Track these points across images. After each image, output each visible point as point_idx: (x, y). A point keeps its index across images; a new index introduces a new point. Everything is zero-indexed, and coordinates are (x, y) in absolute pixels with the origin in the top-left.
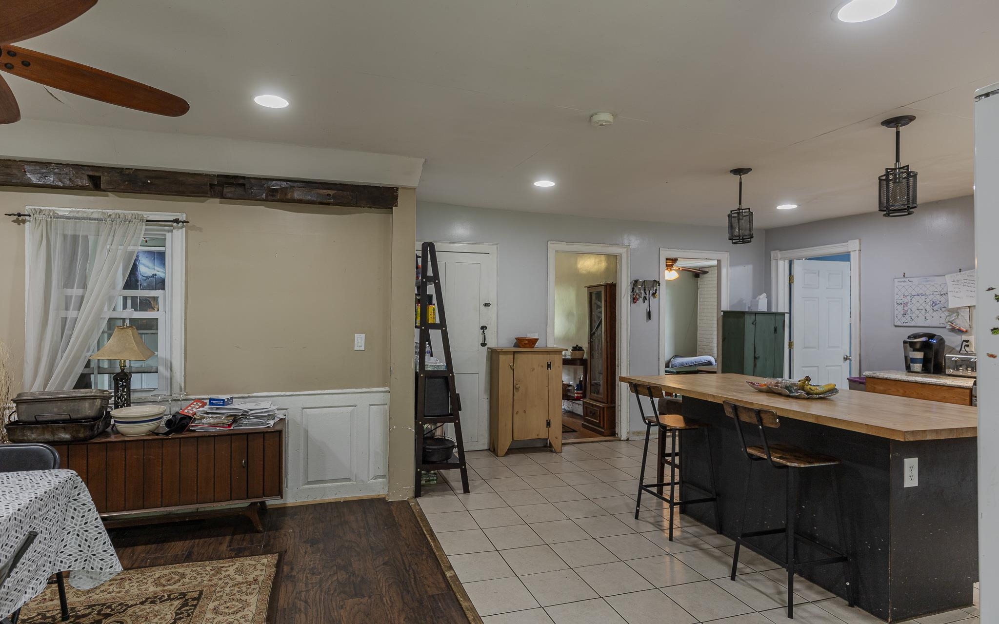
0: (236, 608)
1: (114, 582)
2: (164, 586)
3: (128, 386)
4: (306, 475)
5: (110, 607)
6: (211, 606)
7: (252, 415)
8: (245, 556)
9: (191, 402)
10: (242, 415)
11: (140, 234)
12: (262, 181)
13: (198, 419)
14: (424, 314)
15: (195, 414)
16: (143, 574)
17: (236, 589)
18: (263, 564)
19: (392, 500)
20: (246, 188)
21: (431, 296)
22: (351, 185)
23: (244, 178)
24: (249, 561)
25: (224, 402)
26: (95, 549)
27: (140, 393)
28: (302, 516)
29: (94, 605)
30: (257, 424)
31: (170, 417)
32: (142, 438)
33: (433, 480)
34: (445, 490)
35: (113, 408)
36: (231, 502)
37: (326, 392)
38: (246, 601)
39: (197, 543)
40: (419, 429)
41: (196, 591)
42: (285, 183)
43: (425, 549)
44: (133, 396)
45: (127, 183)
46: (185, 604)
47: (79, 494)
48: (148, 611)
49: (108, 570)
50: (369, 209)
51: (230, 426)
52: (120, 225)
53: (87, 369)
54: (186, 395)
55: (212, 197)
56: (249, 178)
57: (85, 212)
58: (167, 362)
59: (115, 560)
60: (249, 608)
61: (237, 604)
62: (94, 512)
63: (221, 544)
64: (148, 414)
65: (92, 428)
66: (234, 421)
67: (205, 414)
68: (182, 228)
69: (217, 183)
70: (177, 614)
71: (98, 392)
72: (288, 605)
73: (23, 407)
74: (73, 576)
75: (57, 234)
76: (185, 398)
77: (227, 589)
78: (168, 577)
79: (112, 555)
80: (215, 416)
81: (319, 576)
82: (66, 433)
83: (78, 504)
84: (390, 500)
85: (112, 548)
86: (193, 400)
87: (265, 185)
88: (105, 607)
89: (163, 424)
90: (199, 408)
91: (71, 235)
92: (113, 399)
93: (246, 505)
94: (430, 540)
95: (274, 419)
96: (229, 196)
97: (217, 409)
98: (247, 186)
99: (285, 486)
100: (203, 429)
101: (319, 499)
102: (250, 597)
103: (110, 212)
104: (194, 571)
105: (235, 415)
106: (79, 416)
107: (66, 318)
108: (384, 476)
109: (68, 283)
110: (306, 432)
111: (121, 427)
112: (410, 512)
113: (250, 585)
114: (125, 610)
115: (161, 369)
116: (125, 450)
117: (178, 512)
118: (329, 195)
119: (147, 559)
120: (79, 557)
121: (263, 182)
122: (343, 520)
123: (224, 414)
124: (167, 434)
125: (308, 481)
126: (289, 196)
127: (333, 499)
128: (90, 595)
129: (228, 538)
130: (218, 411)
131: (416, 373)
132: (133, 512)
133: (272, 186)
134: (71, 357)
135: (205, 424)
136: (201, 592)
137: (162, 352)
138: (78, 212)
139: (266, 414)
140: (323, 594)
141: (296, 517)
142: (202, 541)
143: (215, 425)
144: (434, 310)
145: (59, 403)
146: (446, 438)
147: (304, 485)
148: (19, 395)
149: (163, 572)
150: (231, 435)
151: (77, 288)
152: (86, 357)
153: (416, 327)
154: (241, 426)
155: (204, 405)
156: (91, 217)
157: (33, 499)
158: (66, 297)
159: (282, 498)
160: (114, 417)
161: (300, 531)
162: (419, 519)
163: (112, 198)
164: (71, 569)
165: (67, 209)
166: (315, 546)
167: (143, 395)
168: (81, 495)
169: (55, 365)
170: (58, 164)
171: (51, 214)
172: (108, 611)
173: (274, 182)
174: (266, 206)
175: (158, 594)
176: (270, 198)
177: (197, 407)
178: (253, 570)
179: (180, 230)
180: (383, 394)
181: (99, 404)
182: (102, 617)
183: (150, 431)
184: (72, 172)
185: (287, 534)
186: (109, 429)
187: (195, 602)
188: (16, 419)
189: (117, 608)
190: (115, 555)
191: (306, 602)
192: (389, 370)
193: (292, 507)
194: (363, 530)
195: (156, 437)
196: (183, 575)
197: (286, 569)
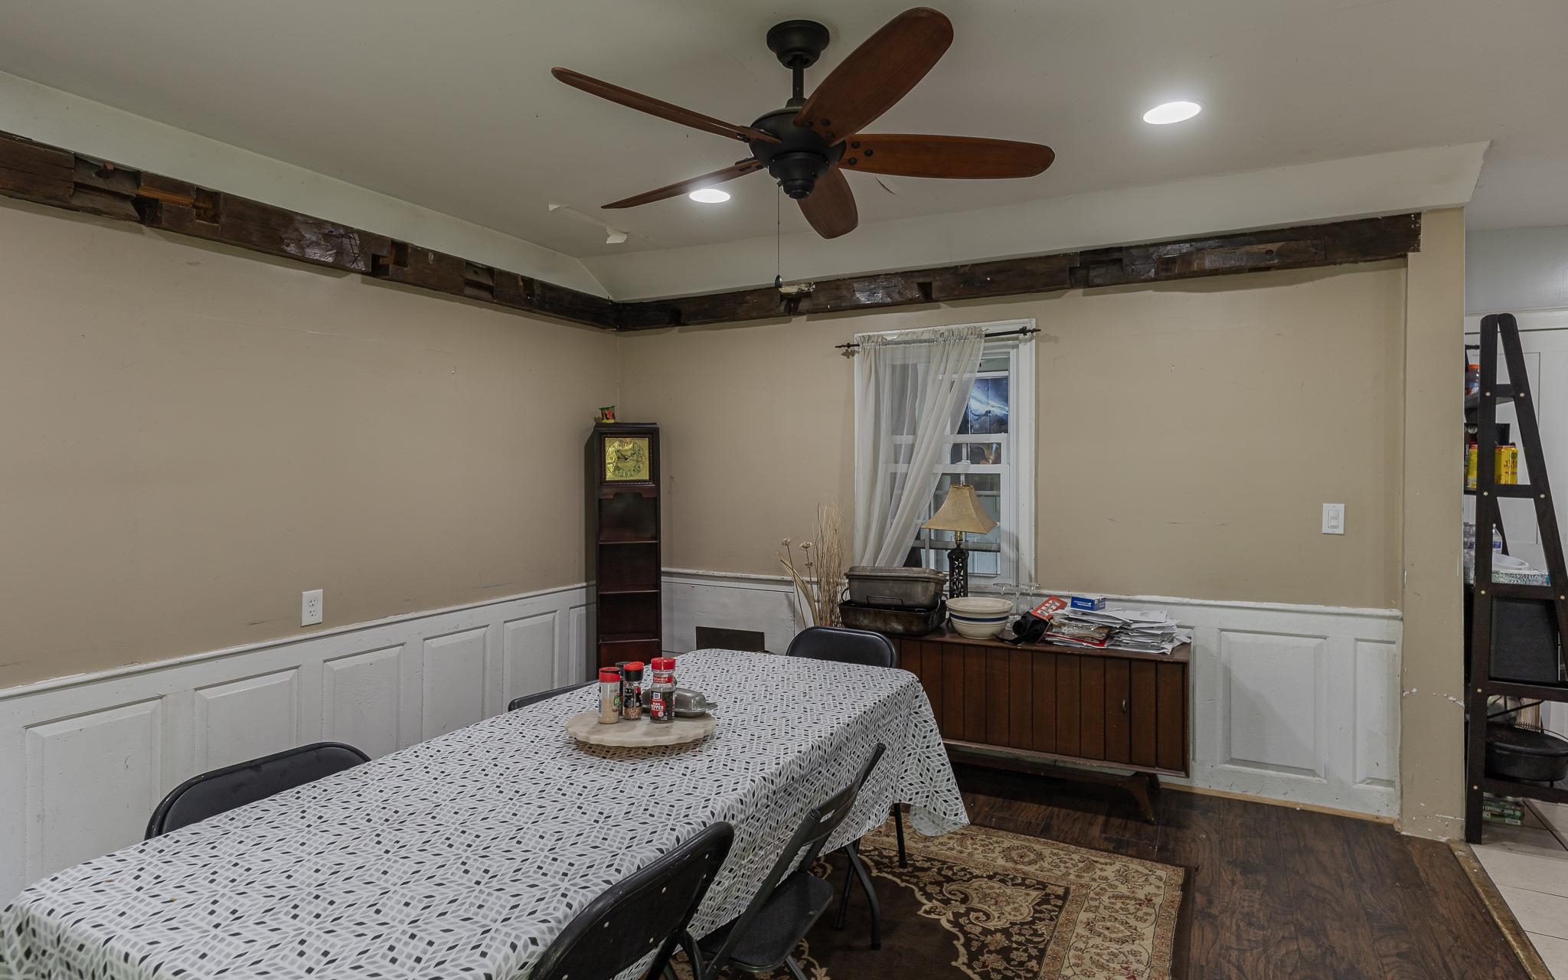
0: (1121, 935)
1: (955, 836)
2: (1017, 863)
3: (965, 567)
4: (1228, 747)
5: (950, 868)
6: (1083, 916)
7: (1137, 630)
8: (1130, 856)
9: (1045, 599)
10: (1121, 628)
11: (978, 355)
12: (1149, 248)
13: (1056, 626)
14: (1487, 467)
15: (1052, 618)
16: (989, 837)
17: (1119, 905)
18: (1160, 879)
19: (1409, 834)
20: (1124, 265)
21: (1507, 426)
22: (1313, 226)
23: (1120, 249)
24: (1135, 865)
25: (1093, 605)
26: (938, 784)
27: (978, 579)
28: (1222, 816)
29: (934, 860)
30: (1144, 645)
31: (1018, 618)
32: (985, 643)
33: (1513, 817)
34: (1545, 845)
35: (948, 596)
36: (1105, 764)
37: (1265, 605)
38: (1135, 929)
39: (1056, 813)
40: (1474, 705)
41: (1059, 886)
42: (1188, 245)
43: (1499, 957)
44: (972, 583)
45: (962, 286)
46: (1046, 900)
47: (920, 706)
48: (997, 891)
49: (953, 818)
50: (1355, 265)
51: (1102, 643)
52: (954, 345)
53: (918, 541)
54: (1037, 588)
55: (1072, 287)
56: (1128, 248)
57: (914, 333)
58: (1011, 537)
59: (961, 806)
60: (1142, 943)
61: (1122, 928)
62: (936, 734)
63: (1091, 824)
64: (990, 610)
65: (926, 619)
66: (1109, 637)
67: (1066, 619)
68: (1031, 340)
69: (1081, 265)
70: (1036, 911)
71: (932, 573)
72: (1208, 962)
73: (856, 584)
74: (914, 813)
75: (885, 365)
76: (1036, 592)
77: (1105, 898)
78: (1020, 851)
79: (957, 798)
80: (1080, 624)
81: (1261, 933)
82: (899, 623)
83: (919, 719)
84: (1404, 833)
85: (957, 789)
86: (1047, 596)
87: (1155, 255)
88: (945, 866)
89: (1009, 626)
90: (1056, 610)
91: (900, 365)
92: (948, 584)
93: (1128, 774)
94: (1513, 943)
95: (1172, 641)
96: (1098, 282)
97: (1084, 614)
98: (1126, 261)
99: (1191, 757)
100: (1063, 642)
101: (1253, 794)
102: (1143, 925)
103: (942, 328)
104: (1054, 854)
105: (1111, 627)
106: (911, 603)
107: (895, 474)
108: (1389, 783)
109: (896, 430)
110: (1227, 672)
111: (960, 625)
112: (1455, 868)
113: (1140, 904)
114: (969, 880)
115: (1004, 547)
116: (964, 657)
117: (1029, 760)
118: (1270, 252)
119: (992, 817)
120: (920, 790)
121: (1151, 250)
122: (1302, 843)
123: (1093, 623)
124: (1015, 642)
125: (1232, 758)
126: (1195, 267)
127: (1280, 801)
128: (928, 844)
129: (1101, 819)
130: (1085, 618)
131: (1468, 588)
132: (974, 746)
133: (1165, 255)
134: (901, 524)
135: (1065, 635)
136: (1067, 891)
137: (1005, 523)
138: (907, 334)
139: (1159, 632)
140: (1271, 967)
141: (1210, 814)
142: (1063, 811)
143: (1080, 639)
144: (1514, 456)
145: (891, 584)
146: (1546, 732)
147: (1225, 763)
148: (852, 569)
149: (1015, 842)
150: (1105, 657)
151: (907, 434)
152: (917, 524)
153: (1467, 492)
154: (1120, 646)
155: (1063, 606)
156: (922, 338)
157: (877, 702)
158: (895, 446)
159: (1187, 776)
160: (950, 609)
161: (1220, 841)
162: (1480, 890)
163: (945, 309)
164: (911, 803)
165: (896, 331)
166: (1249, 875)
167: (983, 582)
168: (923, 708)
169: (885, 535)
170: (886, 275)
171: (880, 340)
172: (950, 873)
173: (1169, 247)
174: (1156, 290)
175: (1009, 872)
176: (1164, 274)
177: (1054, 608)
178: (1143, 882)
179: (1029, 343)
180: (1385, 621)
181: (933, 589)
182: (944, 880)
183: (993, 635)
184: (899, 282)
185: (1197, 840)
186: (944, 625)
187: (1060, 903)
188: (849, 598)
189: (959, 874)
190: (960, 799)
191: (1239, 968)
192: (1400, 576)
193: (1204, 797)
194: (1345, 875)
195: (1001, 644)
196: (1040, 856)
197: (1199, 899)
